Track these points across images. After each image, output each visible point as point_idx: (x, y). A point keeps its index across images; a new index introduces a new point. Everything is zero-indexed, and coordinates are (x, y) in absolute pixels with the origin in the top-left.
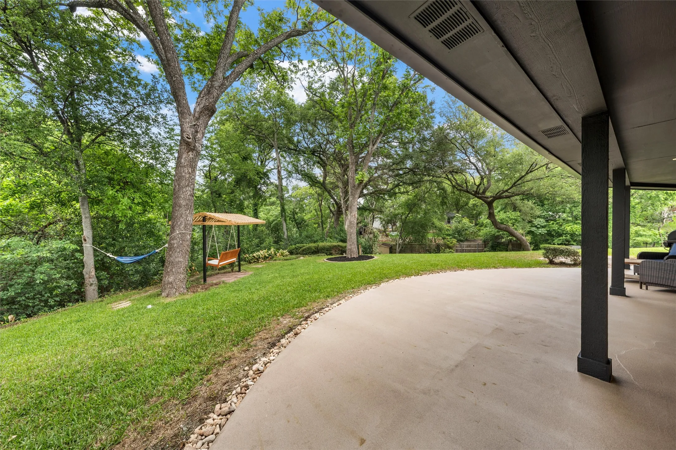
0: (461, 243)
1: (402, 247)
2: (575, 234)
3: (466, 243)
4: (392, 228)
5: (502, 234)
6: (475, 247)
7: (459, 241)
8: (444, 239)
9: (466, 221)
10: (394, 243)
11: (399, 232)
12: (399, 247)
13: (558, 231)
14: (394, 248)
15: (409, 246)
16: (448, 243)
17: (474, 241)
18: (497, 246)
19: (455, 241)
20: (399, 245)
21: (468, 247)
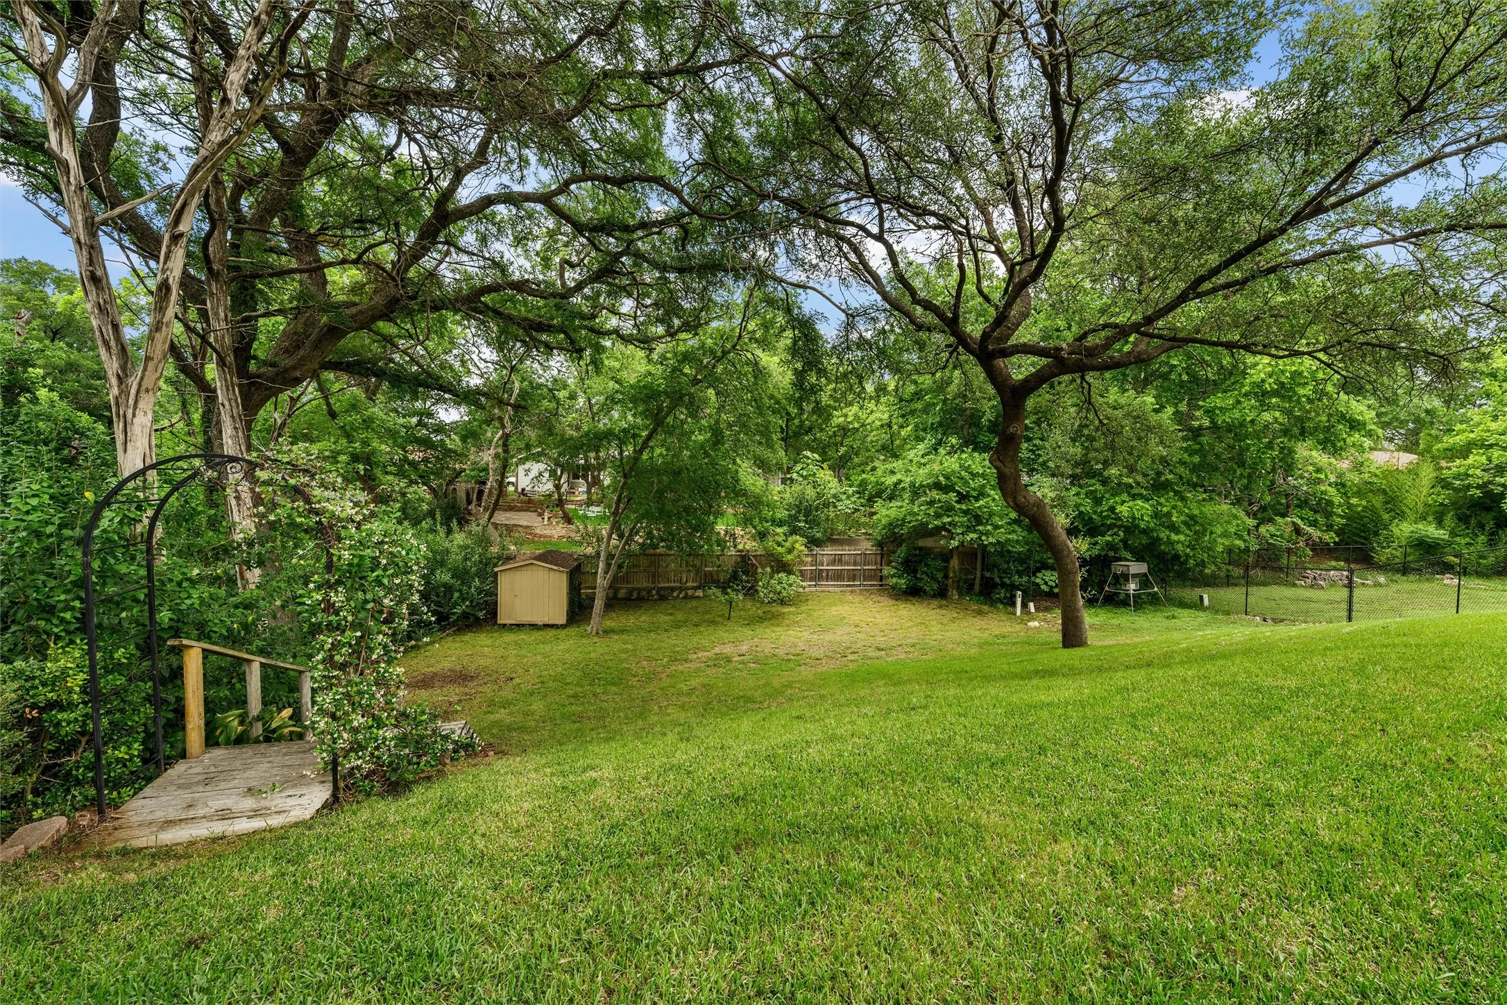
0: (816, 550)
1: (620, 566)
2: (1137, 526)
3: (829, 550)
4: (589, 492)
5: (950, 523)
6: (855, 564)
7: (813, 542)
8: (762, 535)
9: (826, 476)
10: (589, 550)
11: (609, 507)
12: (608, 565)
13: (1091, 518)
14: (587, 568)
15: (644, 562)
16: (779, 549)
17: (850, 541)
18: (920, 562)
19: (799, 543)
20: (610, 556)
21: (833, 563)
